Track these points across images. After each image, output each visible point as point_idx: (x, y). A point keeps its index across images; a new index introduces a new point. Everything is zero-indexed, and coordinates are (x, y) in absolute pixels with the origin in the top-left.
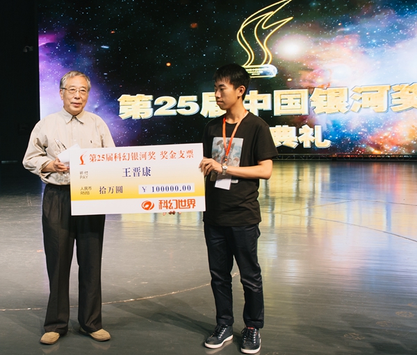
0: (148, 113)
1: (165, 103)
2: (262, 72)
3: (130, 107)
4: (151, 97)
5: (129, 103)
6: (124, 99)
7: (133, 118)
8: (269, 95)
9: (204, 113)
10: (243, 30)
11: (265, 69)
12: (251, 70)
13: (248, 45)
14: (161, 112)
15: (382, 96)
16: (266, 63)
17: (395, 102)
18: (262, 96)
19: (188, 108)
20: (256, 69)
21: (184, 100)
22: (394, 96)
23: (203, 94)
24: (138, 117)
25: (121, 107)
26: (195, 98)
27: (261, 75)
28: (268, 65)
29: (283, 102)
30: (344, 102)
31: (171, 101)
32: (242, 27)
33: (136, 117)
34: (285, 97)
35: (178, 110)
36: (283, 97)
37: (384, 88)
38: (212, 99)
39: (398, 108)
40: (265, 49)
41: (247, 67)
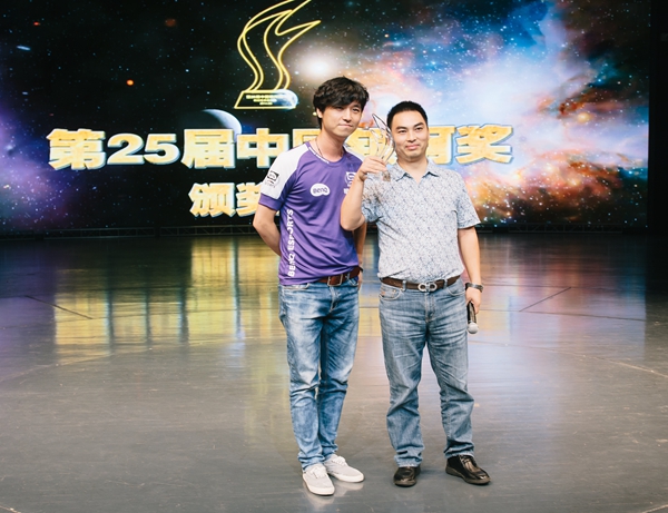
0: (97, 160)
1: (125, 144)
2: (275, 101)
3: (67, 149)
4: (101, 134)
5: (66, 143)
6: (57, 137)
7: (73, 168)
8: (286, 136)
9: (187, 161)
10: (247, 35)
11: (280, 97)
12: (258, 96)
13: (254, 58)
14: (115, 159)
15: (445, 141)
16: (281, 87)
17: (462, 150)
18: (275, 138)
19: (162, 153)
20: (266, 96)
21: (154, 141)
22: (461, 141)
23: (186, 131)
24: (81, 167)
25: (52, 150)
26: (172, 137)
27: (274, 105)
28: (285, 90)
31: (135, 141)
32: (246, 30)
33: (78, 165)
35: (146, 156)
37: (446, 130)
38: (199, 139)
39: (465, 159)
40: (280, 66)
41: (252, 92)
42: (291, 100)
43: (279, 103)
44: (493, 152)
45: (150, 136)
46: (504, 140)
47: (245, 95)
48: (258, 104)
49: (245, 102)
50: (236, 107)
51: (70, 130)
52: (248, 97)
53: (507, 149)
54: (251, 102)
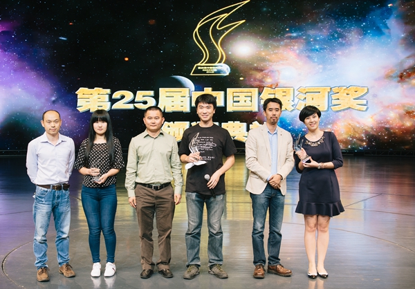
0: (105, 107)
1: (123, 97)
2: (216, 70)
3: (88, 100)
4: (108, 91)
5: (87, 96)
6: (82, 92)
7: (91, 111)
8: (222, 93)
9: (161, 106)
10: (199, 29)
11: (219, 68)
13: (203, 44)
14: (117, 106)
15: (324, 96)
16: (220, 62)
17: (335, 102)
18: (216, 93)
19: (145, 103)
20: (211, 68)
21: (140, 95)
22: (334, 97)
23: (160, 89)
25: (78, 100)
26: (152, 93)
27: (215, 73)
28: (222, 64)
29: (236, 99)
30: (291, 101)
31: (129, 95)
32: (198, 26)
33: (94, 109)
34: (238, 94)
35: (136, 105)
36: (235, 94)
37: (325, 89)
38: (168, 94)
39: (337, 108)
40: (219, 49)
41: (202, 65)
42: (226, 70)
43: (219, 72)
44: (354, 104)
45: (138, 92)
46: (362, 96)
47: (197, 67)
48: (205, 73)
49: (197, 71)
50: (191, 74)
51: (89, 88)
52: (199, 68)
53: (364, 102)
54: (201, 71)
